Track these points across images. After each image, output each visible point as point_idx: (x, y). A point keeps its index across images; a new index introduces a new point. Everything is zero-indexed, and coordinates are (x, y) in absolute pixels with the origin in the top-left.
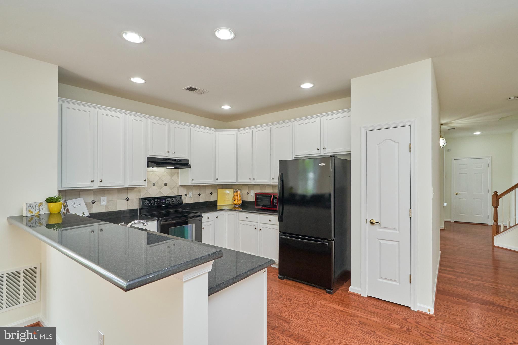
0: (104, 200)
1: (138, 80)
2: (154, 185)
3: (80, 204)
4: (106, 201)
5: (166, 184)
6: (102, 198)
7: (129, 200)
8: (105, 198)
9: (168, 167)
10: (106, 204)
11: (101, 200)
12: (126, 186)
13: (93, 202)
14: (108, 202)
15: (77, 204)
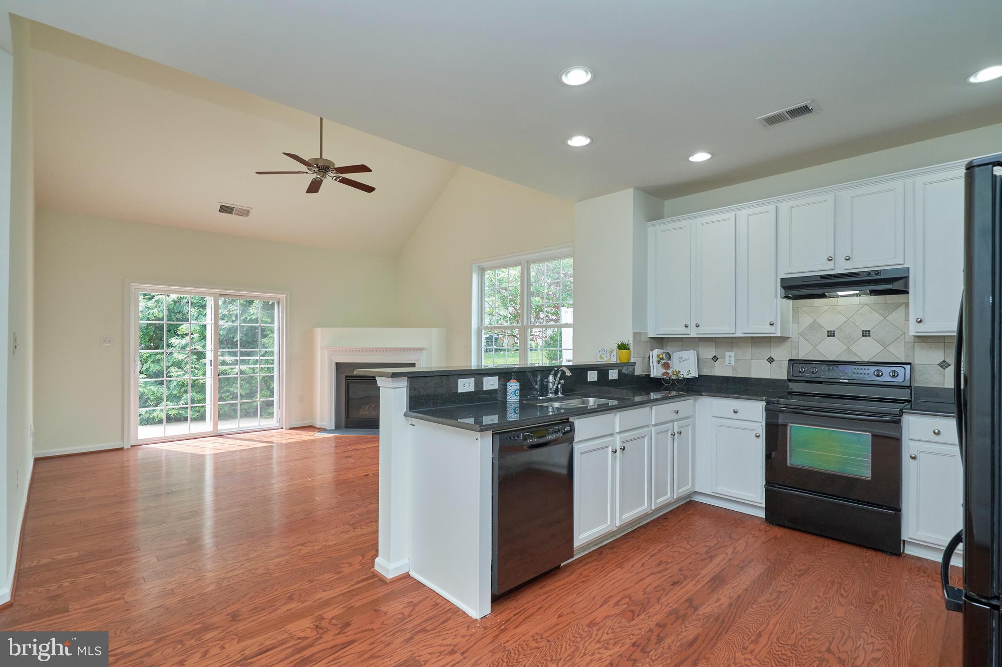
0: (730, 357)
1: (701, 157)
2: (831, 334)
3: (688, 359)
4: (733, 359)
5: (866, 334)
6: (728, 354)
7: (772, 362)
8: (732, 354)
9: (840, 293)
10: (733, 363)
11: (726, 356)
12: (739, 334)
13: (715, 359)
14: (737, 361)
15: (684, 359)
